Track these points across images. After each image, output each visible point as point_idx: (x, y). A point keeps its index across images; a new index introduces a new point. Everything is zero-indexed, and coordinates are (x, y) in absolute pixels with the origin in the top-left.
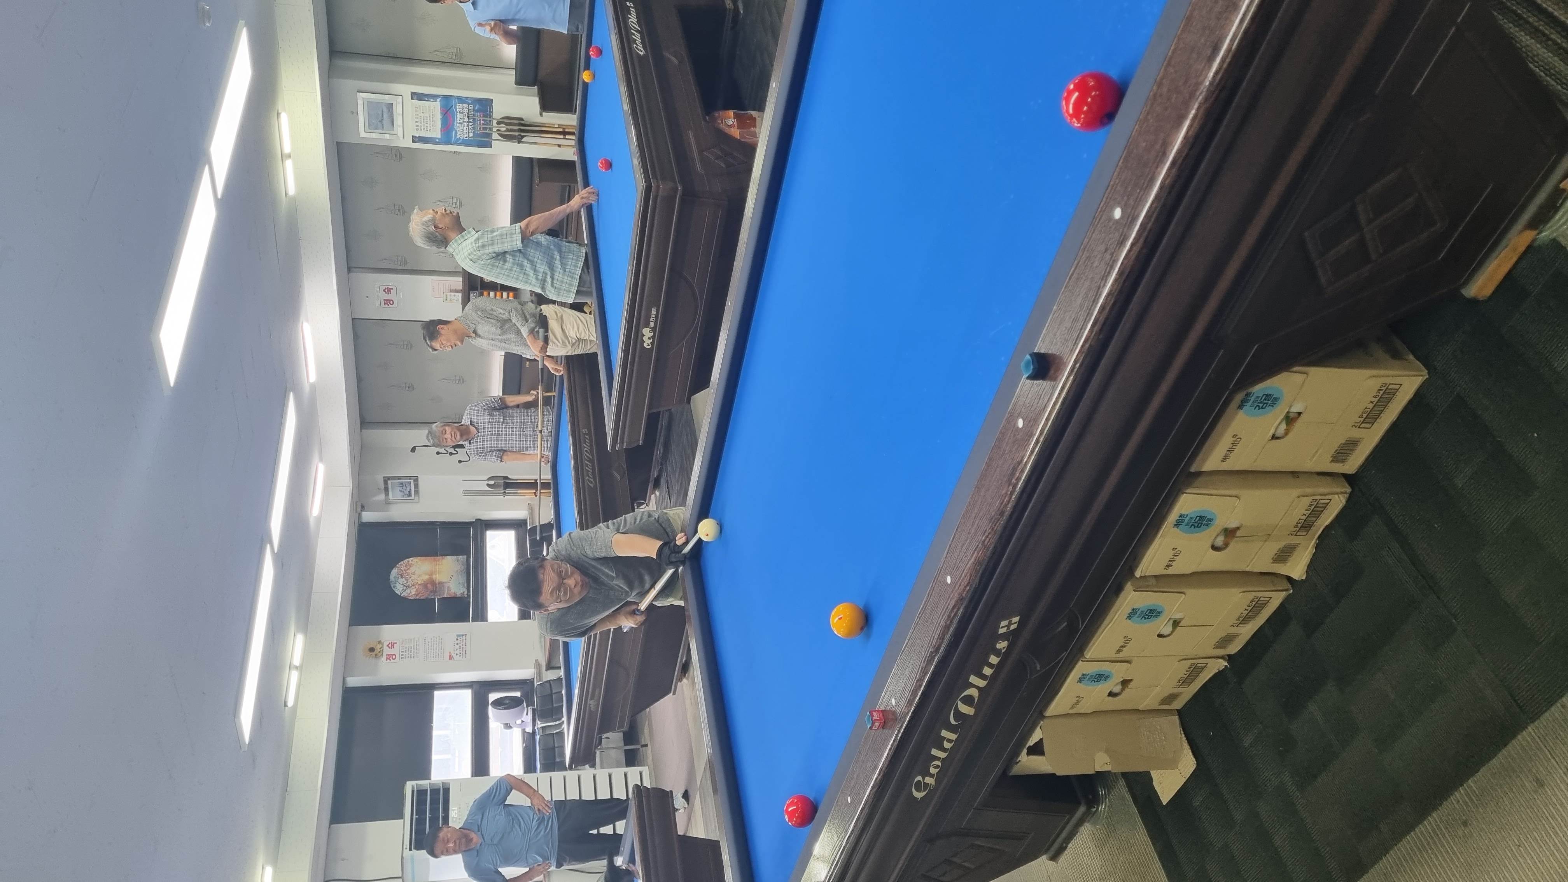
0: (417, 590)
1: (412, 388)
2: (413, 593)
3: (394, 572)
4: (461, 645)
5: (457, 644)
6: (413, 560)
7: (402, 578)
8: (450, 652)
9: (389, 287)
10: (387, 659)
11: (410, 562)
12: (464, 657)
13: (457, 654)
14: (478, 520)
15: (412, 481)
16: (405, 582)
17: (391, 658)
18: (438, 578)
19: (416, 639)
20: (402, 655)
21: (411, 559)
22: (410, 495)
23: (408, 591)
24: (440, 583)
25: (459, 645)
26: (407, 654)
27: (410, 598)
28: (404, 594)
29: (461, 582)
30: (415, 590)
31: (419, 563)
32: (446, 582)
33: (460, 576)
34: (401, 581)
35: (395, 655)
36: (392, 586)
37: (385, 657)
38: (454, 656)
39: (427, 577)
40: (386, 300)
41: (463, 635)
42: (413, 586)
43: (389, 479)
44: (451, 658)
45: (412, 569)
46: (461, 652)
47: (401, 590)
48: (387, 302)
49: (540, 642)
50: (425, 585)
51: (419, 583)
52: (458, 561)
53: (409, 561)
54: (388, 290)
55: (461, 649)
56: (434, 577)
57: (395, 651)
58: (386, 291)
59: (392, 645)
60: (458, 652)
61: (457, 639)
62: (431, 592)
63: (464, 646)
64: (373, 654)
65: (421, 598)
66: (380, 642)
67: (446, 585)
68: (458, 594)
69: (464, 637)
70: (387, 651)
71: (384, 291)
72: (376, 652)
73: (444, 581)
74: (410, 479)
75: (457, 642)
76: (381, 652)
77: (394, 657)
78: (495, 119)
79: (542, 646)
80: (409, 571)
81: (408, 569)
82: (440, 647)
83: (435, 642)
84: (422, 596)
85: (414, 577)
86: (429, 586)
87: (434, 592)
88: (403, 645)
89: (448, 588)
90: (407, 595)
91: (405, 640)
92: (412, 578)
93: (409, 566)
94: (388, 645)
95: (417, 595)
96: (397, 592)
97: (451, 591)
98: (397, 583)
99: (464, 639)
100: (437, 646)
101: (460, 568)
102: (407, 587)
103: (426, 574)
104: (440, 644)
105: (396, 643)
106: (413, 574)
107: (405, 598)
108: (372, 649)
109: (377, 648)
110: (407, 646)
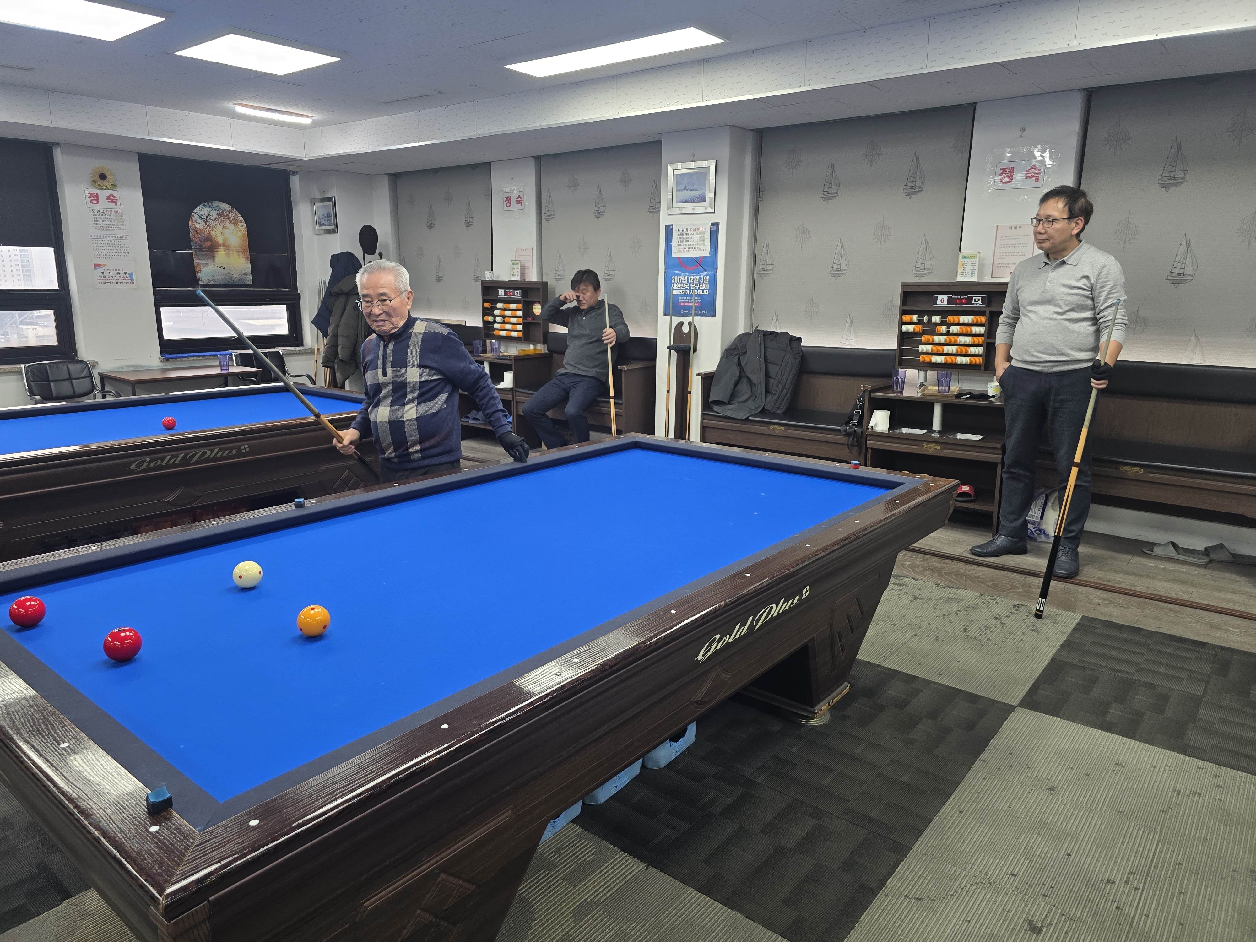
0: (201, 230)
1: (431, 226)
2: (197, 226)
3: (226, 207)
4: (117, 278)
5: (118, 273)
6: (242, 227)
7: (218, 214)
8: (105, 265)
9: (523, 202)
10: (91, 195)
11: (240, 224)
12: (99, 281)
13: (103, 273)
14: (298, 297)
15: (332, 227)
16: (212, 218)
17: (92, 198)
18: (220, 255)
19: (122, 228)
20: (98, 211)
21: (245, 225)
22: (321, 225)
23: (199, 220)
24: (213, 257)
25: (117, 276)
26: (101, 216)
27: (190, 223)
28: (195, 217)
29: (216, 278)
30: (202, 228)
31: (240, 234)
32: (214, 261)
33: (223, 277)
34: (214, 214)
35: (98, 202)
36: (205, 204)
37: (95, 191)
38: (101, 269)
39: (221, 241)
40: (510, 199)
41: (132, 279)
42: (208, 226)
43: (332, 203)
44: (97, 266)
45: (231, 226)
46: (107, 277)
47: (202, 213)
48: (508, 199)
49: (129, 366)
50: (209, 239)
51: (212, 233)
52: (245, 274)
53: (241, 222)
54: (519, 201)
55: (111, 278)
56: (222, 249)
57: (104, 204)
58: (519, 199)
59: (112, 200)
60: (106, 274)
61: (125, 273)
62: (200, 246)
63: (115, 281)
64: (97, 178)
65: (191, 235)
66: (114, 186)
67: (210, 262)
68: (199, 274)
69: (130, 281)
70: (103, 194)
71: (519, 197)
72: (101, 182)
73: (216, 259)
74: (334, 224)
75: (121, 273)
76: (100, 187)
77: (95, 202)
78: (693, 320)
79: (122, 368)
80: (227, 222)
81: (231, 222)
82: (114, 254)
83: (122, 249)
84: (194, 235)
85: (220, 227)
86: (209, 244)
87: (201, 249)
88: (113, 213)
89: (207, 264)
90: (194, 219)
91: (122, 216)
92: (218, 226)
93: (235, 222)
94: (111, 195)
95: (195, 230)
96: (197, 208)
97: (203, 268)
98: (211, 209)
99: (127, 281)
100: (115, 251)
101: (236, 276)
102: (206, 219)
103: (225, 240)
104: (118, 254)
105: (116, 204)
106: (223, 227)
107: (189, 217)
108: (103, 177)
109: (106, 183)
110: (112, 216)
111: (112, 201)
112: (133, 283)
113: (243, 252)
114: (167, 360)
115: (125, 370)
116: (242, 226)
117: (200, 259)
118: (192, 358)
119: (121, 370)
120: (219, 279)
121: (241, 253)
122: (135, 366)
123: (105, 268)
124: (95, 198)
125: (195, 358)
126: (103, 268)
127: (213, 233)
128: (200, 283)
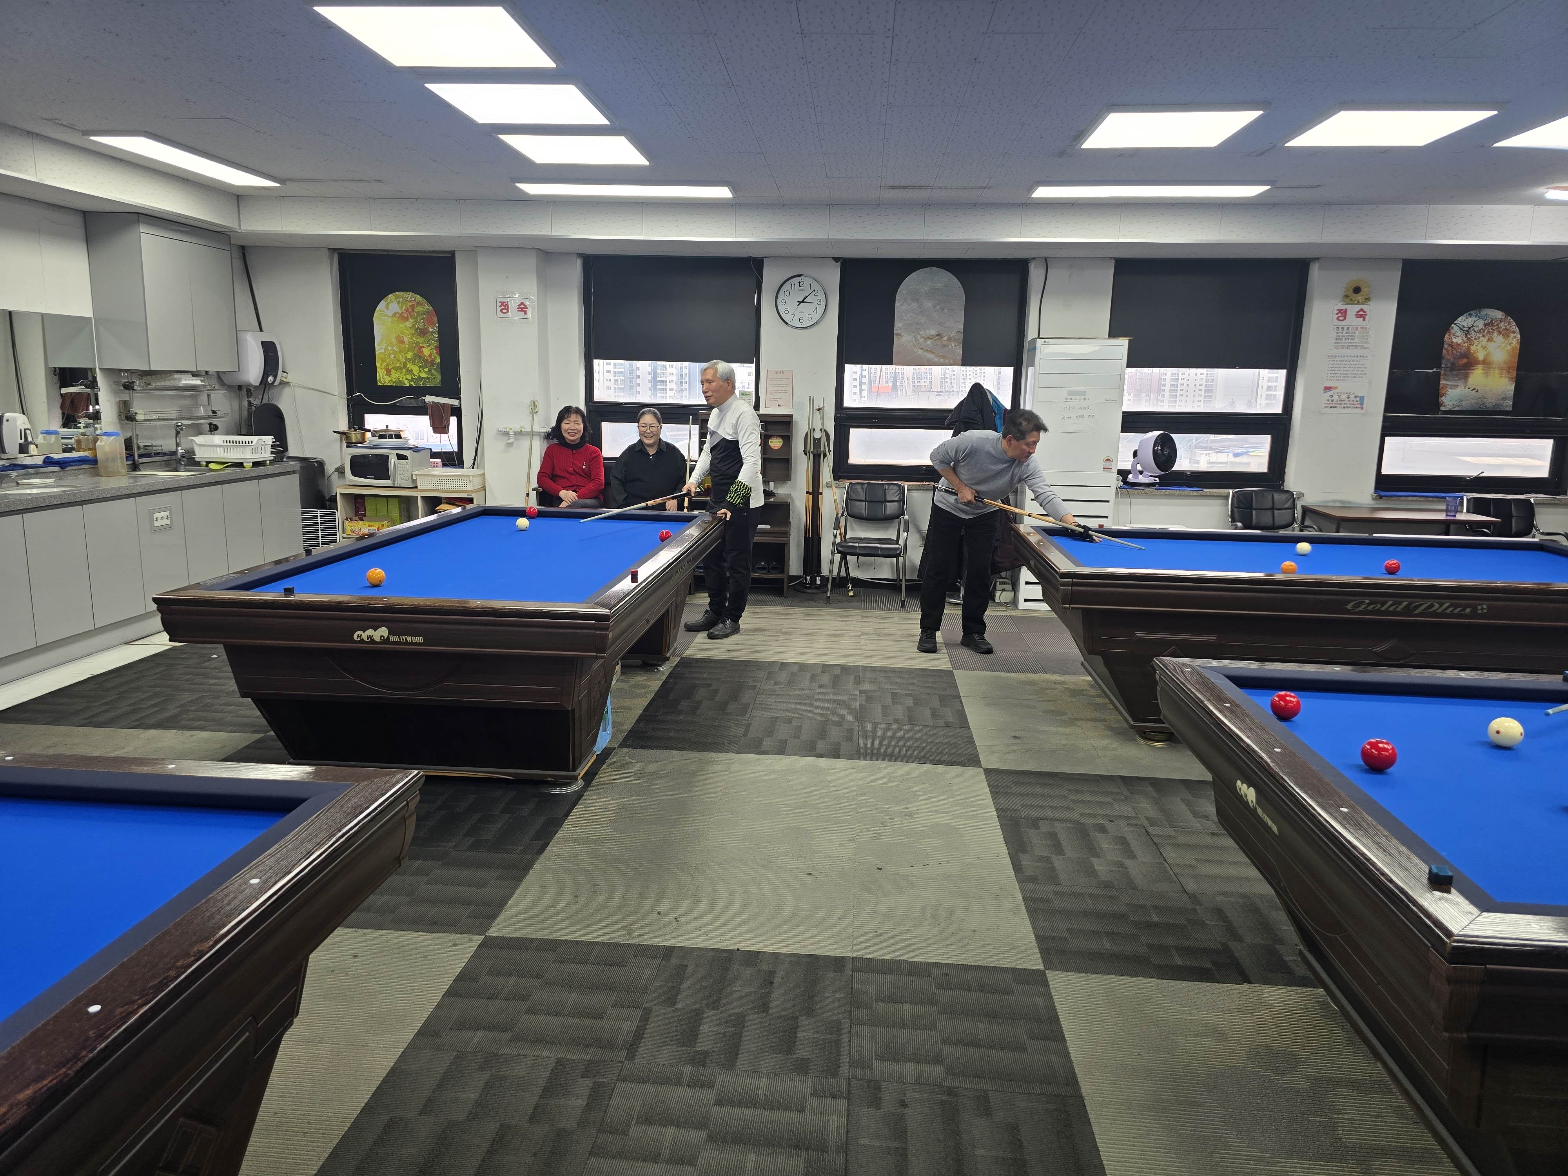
0: (1458, 345)
2: (1454, 340)
3: (1498, 314)
4: (1346, 402)
5: (1348, 397)
6: (1515, 339)
7: (1485, 325)
8: (1336, 388)
10: (1340, 311)
11: (1512, 335)
12: (1325, 405)
13: (1332, 396)
16: (1476, 329)
17: (1340, 315)
18: (1477, 375)
19: (1366, 346)
20: (1343, 329)
21: (1519, 336)
23: (1459, 333)
24: (1466, 377)
25: (1347, 400)
26: (1344, 334)
27: (1447, 336)
28: (1455, 328)
29: (1464, 403)
30: (1460, 342)
31: (1509, 347)
32: (1466, 382)
33: (1473, 402)
34: (1480, 324)
35: (1345, 319)
36: (1471, 312)
37: (1344, 307)
38: (1330, 393)
39: (1481, 356)
41: (1362, 404)
42: (1468, 339)
44: (1327, 389)
45: (1499, 338)
46: (1335, 402)
47: (1463, 324)
49: (1335, 501)
50: (1467, 355)
52: (1504, 399)
53: (1514, 332)
55: (1340, 402)
56: (1480, 367)
57: (1351, 319)
60: (1335, 398)
61: (1356, 397)
62: (1453, 363)
63: (1343, 406)
64: (1350, 292)
65: (1444, 351)
66: (1368, 299)
67: (1461, 383)
68: (1443, 398)
69: (1359, 406)
70: (1352, 309)
72: (1353, 296)
73: (1470, 379)
75: (1352, 396)
76: (1352, 302)
77: (1342, 318)
79: (1327, 502)
80: (1495, 334)
81: (1500, 333)
82: (1348, 375)
83: (1358, 369)
84: (1448, 351)
85: (1484, 341)
86: (1465, 361)
87: (1453, 368)
88: (1359, 329)
89: (1457, 386)
90: (1453, 331)
91: (1368, 332)
92: (1482, 338)
93: (1506, 334)
94: (1362, 310)
95: (1451, 345)
96: (1460, 319)
97: (1450, 390)
98: (1477, 318)
99: (1356, 406)
100: (1350, 372)
101: (1491, 402)
102: (1467, 332)
103: (1487, 356)
104: (1353, 376)
105: (1364, 320)
106: (1489, 340)
107: (1447, 328)
108: (1357, 290)
109: (1359, 297)
110: (1357, 333)
111: (1361, 316)
112: (1362, 408)
113: (1509, 372)
114: (1381, 497)
115: (1329, 504)
116: (1515, 337)
117: (1448, 380)
118: (1411, 498)
119: (1325, 504)
120: (1466, 405)
121: (1505, 372)
122: (1342, 502)
123: (1336, 391)
124: (1343, 314)
125: (1415, 498)
126: (1333, 391)
127: (1473, 348)
128: (1442, 408)
